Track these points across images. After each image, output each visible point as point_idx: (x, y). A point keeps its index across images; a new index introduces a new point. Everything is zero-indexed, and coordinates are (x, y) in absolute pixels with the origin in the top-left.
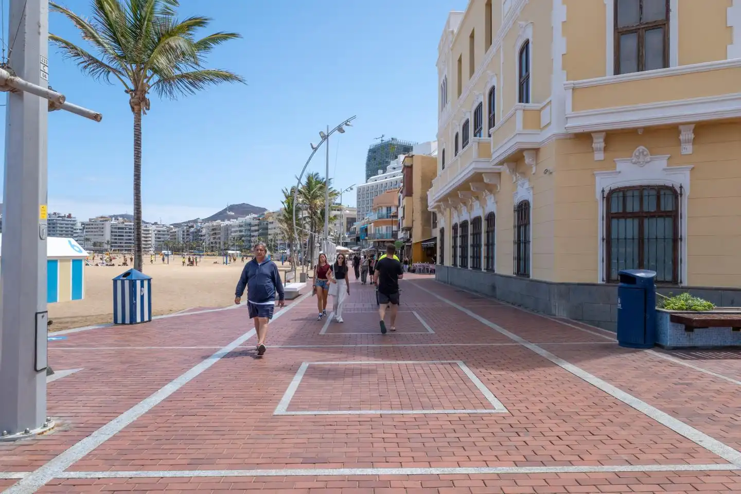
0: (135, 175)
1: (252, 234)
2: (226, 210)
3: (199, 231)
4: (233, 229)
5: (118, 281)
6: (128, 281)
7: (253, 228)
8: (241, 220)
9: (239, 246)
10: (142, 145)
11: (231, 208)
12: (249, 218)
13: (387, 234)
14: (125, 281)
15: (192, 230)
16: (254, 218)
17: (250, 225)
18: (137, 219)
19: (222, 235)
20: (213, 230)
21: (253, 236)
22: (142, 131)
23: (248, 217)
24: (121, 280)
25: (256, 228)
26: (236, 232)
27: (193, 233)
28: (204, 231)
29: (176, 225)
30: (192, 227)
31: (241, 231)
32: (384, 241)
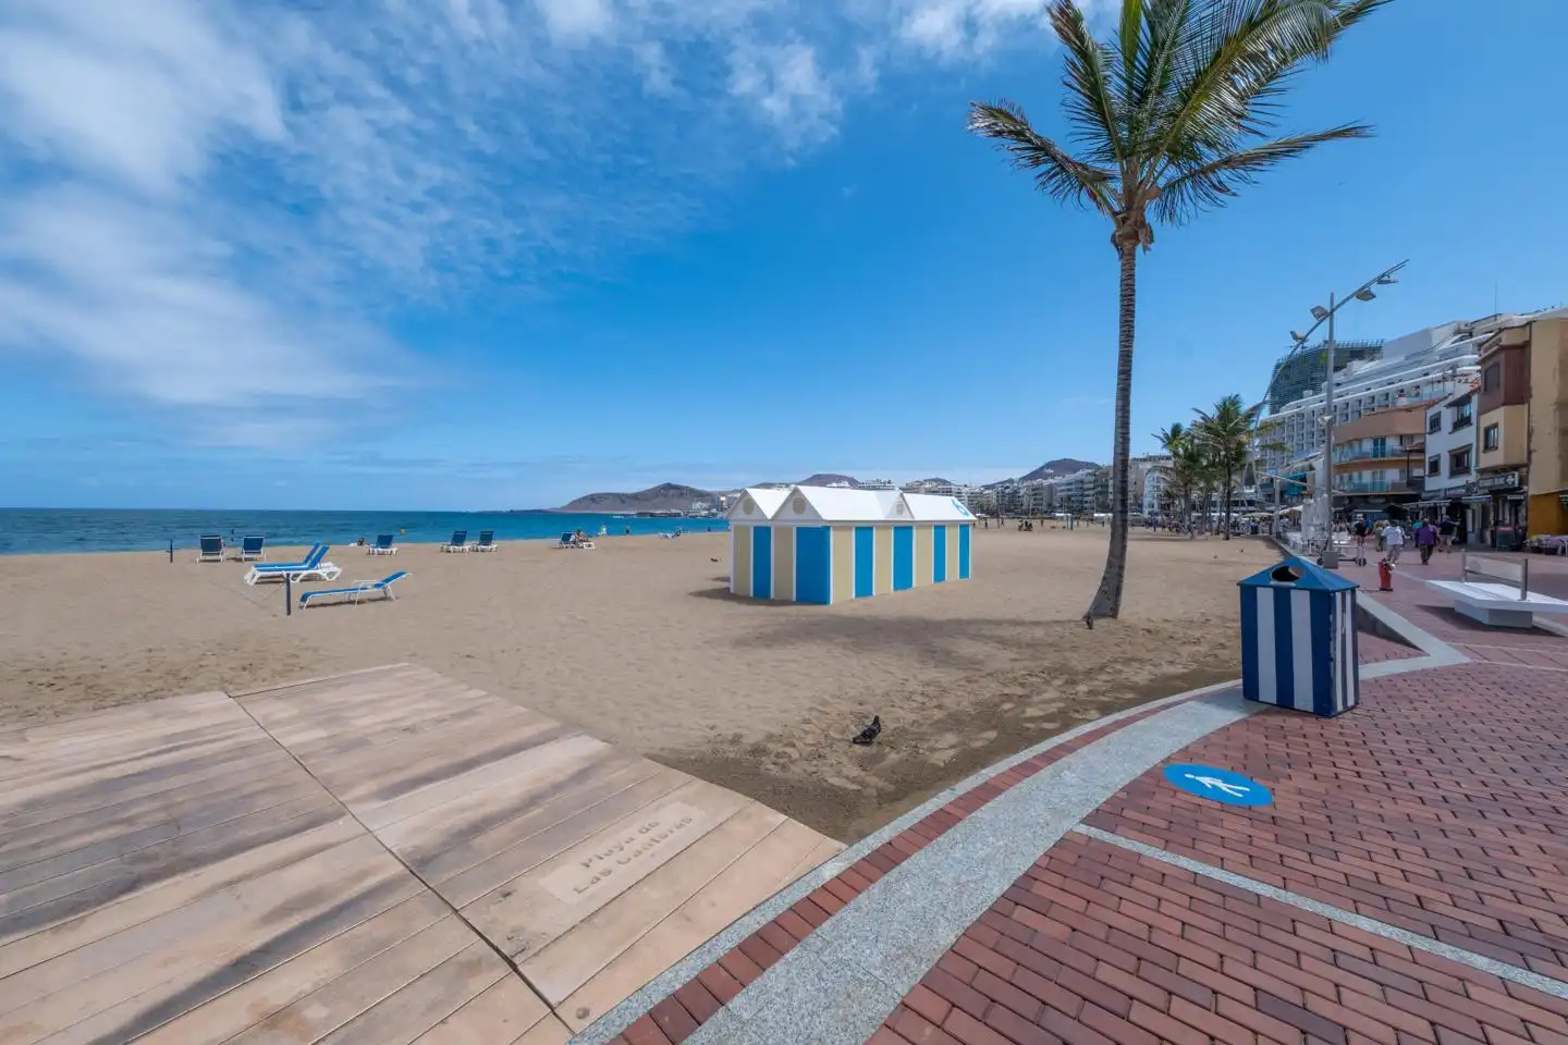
0: (1121, 372)
1: (1086, 493)
2: (1042, 468)
3: (1016, 492)
4: (1059, 489)
5: (1259, 589)
6: (1308, 593)
7: (1086, 486)
8: (1070, 477)
9: (1068, 508)
10: (1136, 314)
11: (1049, 465)
12: (1080, 474)
13: (1374, 483)
14: (1293, 592)
15: (1007, 491)
16: (1089, 474)
17: (1082, 482)
18: (1121, 454)
19: (1045, 494)
20: (1033, 490)
21: (1087, 496)
22: (1136, 288)
23: (1080, 472)
24: (1276, 589)
25: (1092, 486)
26: (1062, 491)
27: (1009, 494)
28: (1022, 492)
29: (987, 487)
30: (1008, 487)
31: (1069, 490)
32: (1367, 496)
